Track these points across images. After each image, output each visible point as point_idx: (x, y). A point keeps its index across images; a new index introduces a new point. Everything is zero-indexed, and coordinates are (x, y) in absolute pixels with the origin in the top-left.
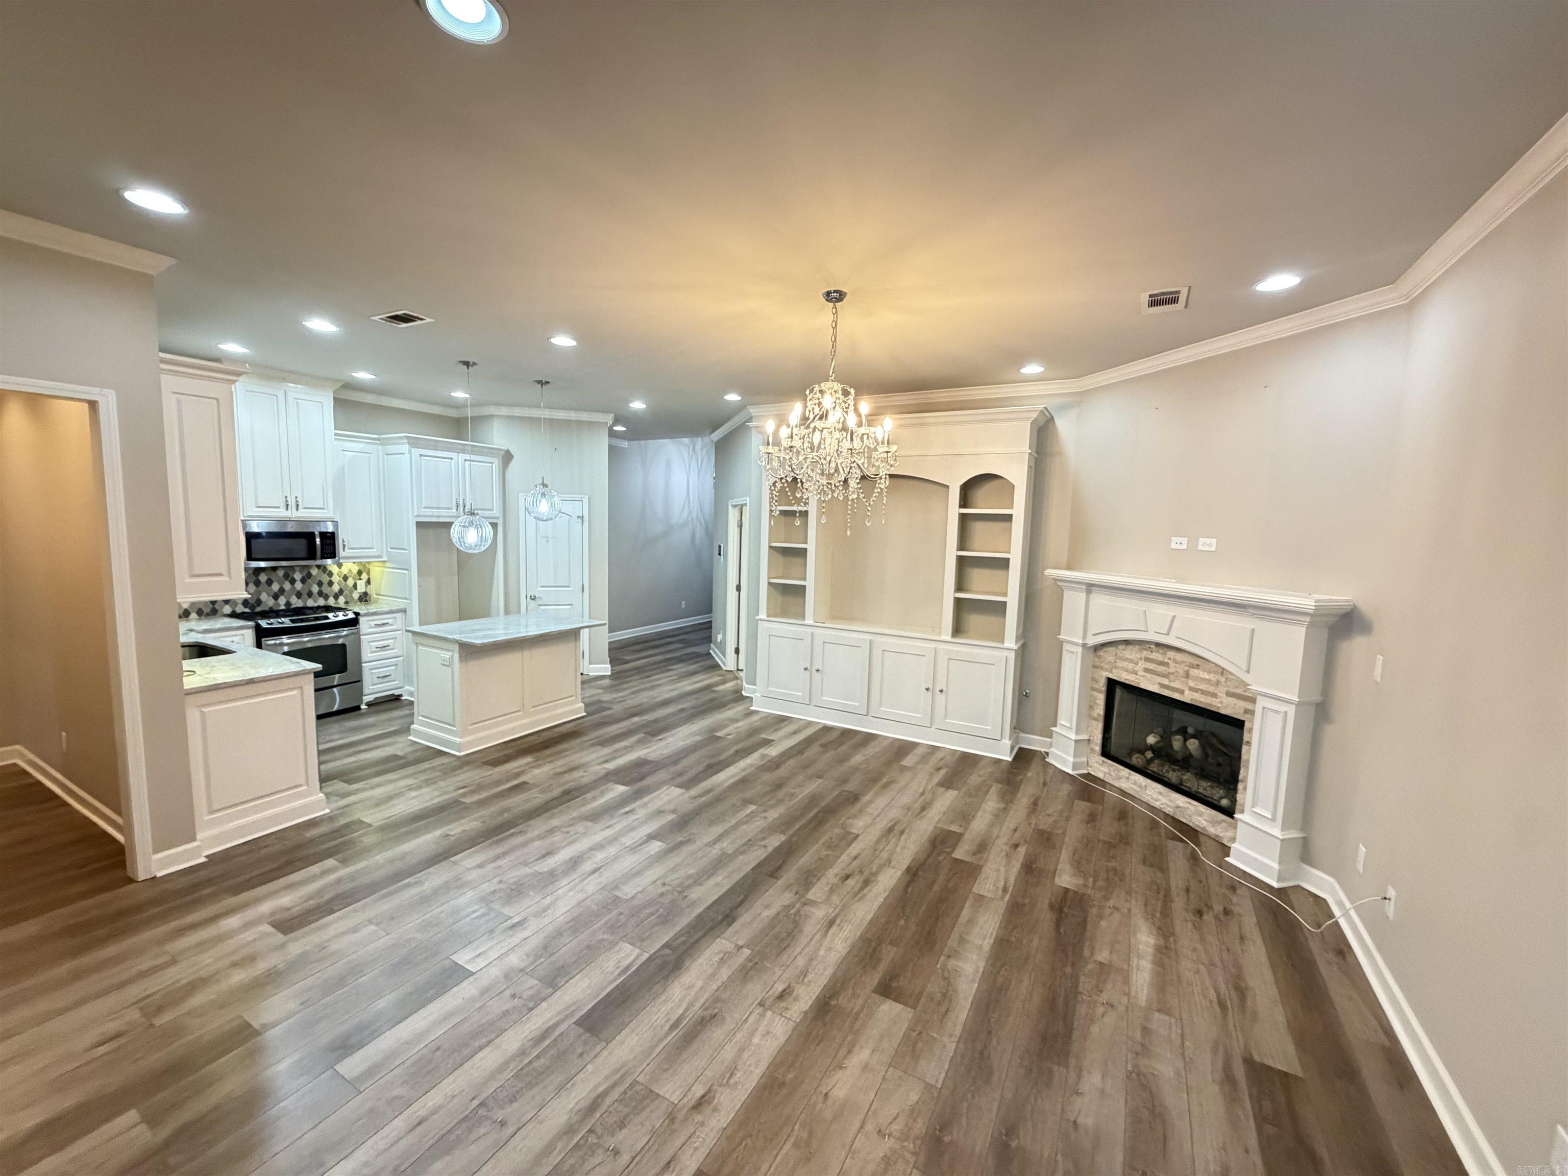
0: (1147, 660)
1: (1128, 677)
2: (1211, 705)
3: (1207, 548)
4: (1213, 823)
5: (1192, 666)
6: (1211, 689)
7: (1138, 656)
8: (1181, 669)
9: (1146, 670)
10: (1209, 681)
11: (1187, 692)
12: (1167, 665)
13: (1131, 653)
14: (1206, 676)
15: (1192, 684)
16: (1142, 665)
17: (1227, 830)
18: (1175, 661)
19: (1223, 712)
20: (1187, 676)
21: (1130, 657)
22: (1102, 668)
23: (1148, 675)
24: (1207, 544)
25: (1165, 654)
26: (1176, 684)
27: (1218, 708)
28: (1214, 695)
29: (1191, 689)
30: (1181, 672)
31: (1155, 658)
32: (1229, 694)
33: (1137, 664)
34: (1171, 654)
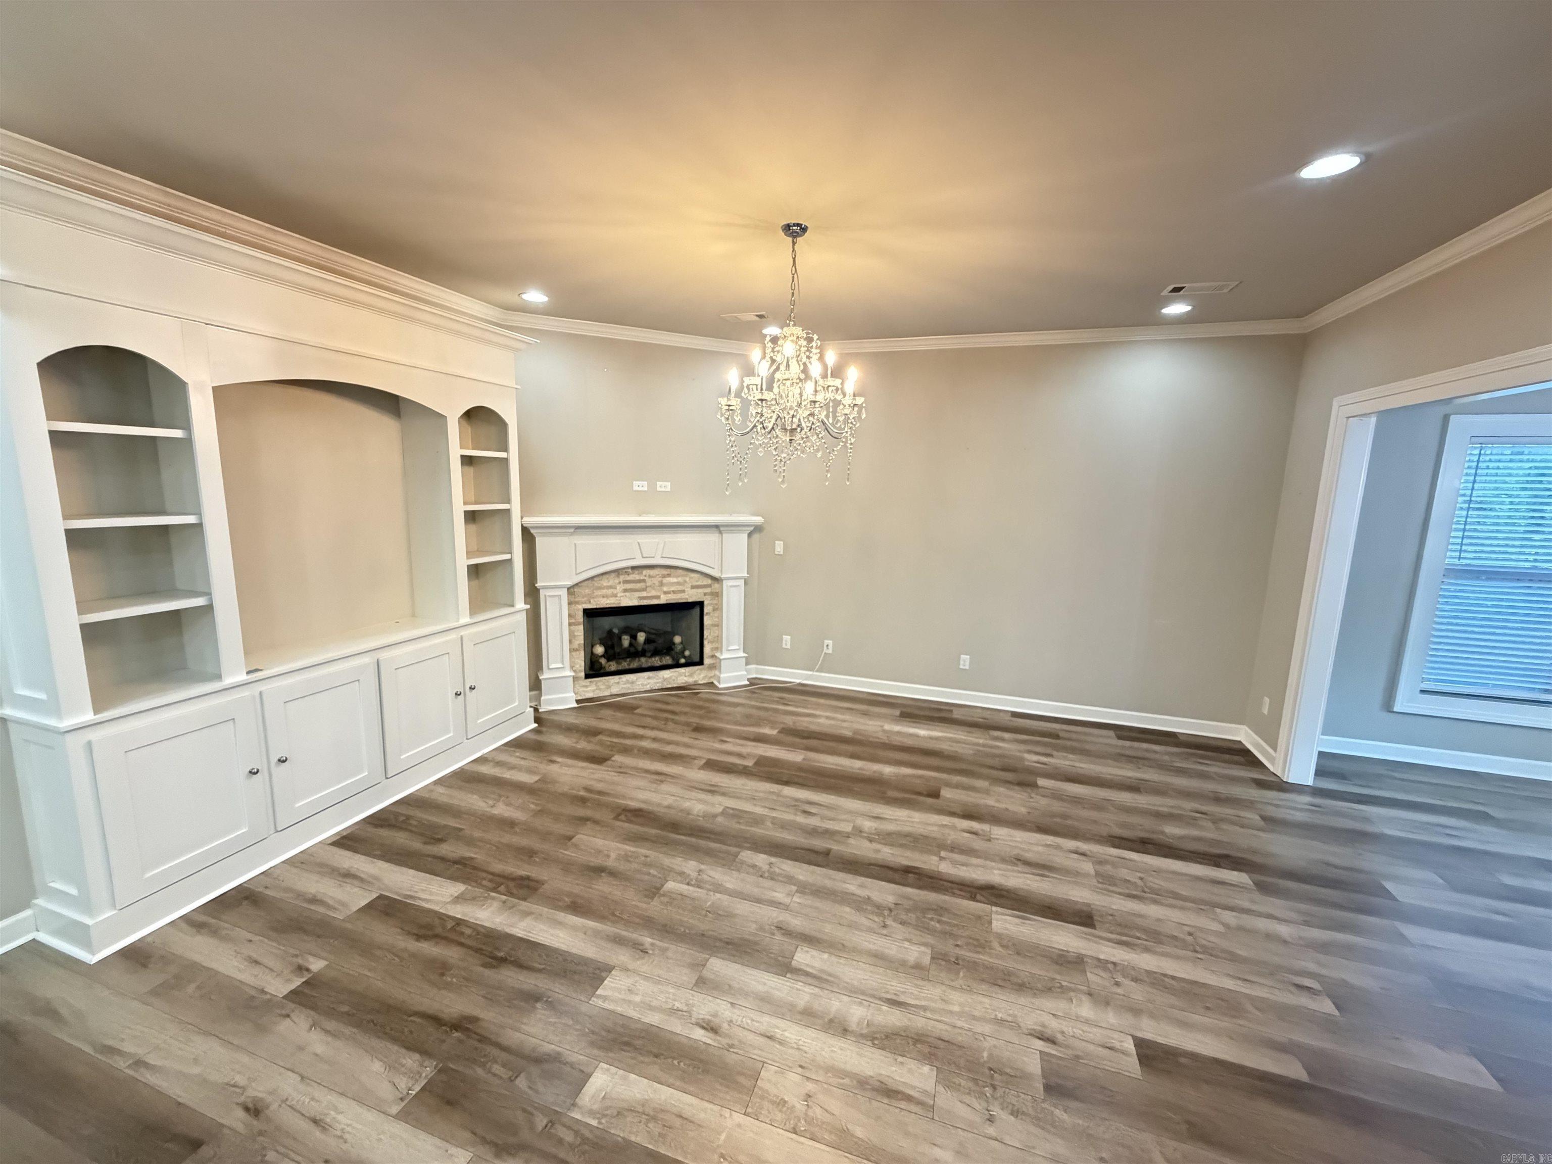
0: (626, 582)
1: (608, 602)
2: (681, 599)
3: (663, 489)
4: (691, 675)
5: (664, 576)
6: (680, 588)
7: (617, 581)
8: (656, 581)
9: (625, 591)
10: (678, 583)
11: (662, 596)
12: (644, 581)
13: (605, 582)
14: (675, 580)
15: (665, 589)
16: (620, 588)
17: (700, 674)
18: (650, 576)
19: (690, 600)
20: (662, 584)
21: (609, 584)
22: (577, 603)
23: (627, 594)
24: (664, 486)
25: (642, 573)
26: (653, 593)
27: (687, 599)
28: (683, 591)
29: (665, 593)
30: (657, 583)
31: (633, 579)
32: (693, 587)
33: (616, 588)
34: (645, 572)
